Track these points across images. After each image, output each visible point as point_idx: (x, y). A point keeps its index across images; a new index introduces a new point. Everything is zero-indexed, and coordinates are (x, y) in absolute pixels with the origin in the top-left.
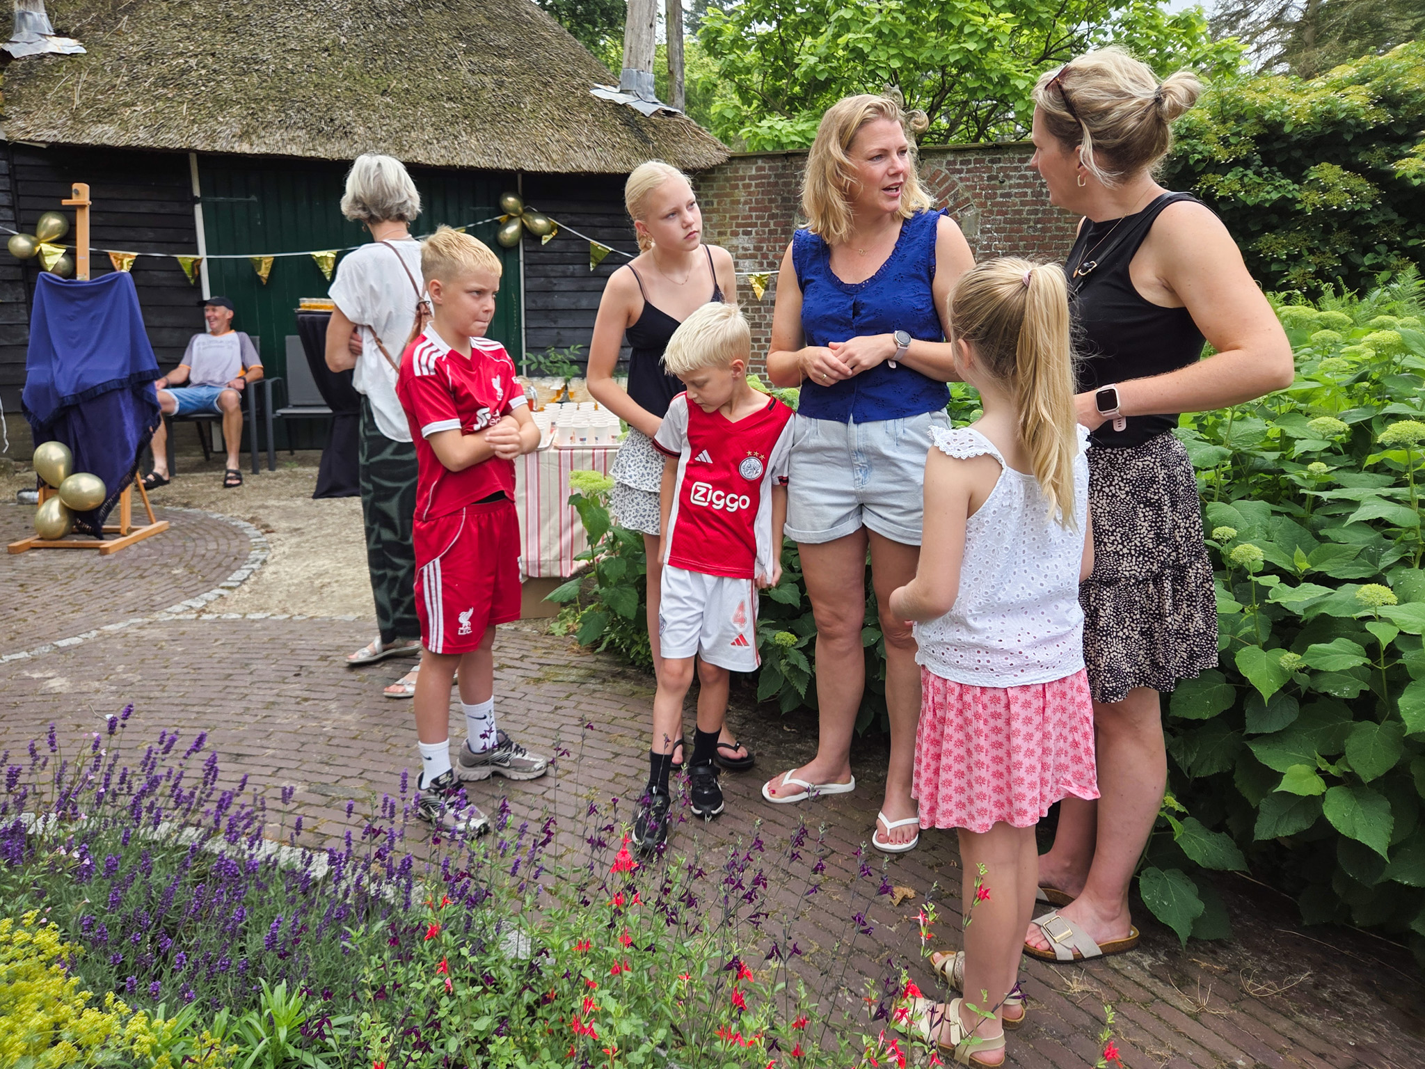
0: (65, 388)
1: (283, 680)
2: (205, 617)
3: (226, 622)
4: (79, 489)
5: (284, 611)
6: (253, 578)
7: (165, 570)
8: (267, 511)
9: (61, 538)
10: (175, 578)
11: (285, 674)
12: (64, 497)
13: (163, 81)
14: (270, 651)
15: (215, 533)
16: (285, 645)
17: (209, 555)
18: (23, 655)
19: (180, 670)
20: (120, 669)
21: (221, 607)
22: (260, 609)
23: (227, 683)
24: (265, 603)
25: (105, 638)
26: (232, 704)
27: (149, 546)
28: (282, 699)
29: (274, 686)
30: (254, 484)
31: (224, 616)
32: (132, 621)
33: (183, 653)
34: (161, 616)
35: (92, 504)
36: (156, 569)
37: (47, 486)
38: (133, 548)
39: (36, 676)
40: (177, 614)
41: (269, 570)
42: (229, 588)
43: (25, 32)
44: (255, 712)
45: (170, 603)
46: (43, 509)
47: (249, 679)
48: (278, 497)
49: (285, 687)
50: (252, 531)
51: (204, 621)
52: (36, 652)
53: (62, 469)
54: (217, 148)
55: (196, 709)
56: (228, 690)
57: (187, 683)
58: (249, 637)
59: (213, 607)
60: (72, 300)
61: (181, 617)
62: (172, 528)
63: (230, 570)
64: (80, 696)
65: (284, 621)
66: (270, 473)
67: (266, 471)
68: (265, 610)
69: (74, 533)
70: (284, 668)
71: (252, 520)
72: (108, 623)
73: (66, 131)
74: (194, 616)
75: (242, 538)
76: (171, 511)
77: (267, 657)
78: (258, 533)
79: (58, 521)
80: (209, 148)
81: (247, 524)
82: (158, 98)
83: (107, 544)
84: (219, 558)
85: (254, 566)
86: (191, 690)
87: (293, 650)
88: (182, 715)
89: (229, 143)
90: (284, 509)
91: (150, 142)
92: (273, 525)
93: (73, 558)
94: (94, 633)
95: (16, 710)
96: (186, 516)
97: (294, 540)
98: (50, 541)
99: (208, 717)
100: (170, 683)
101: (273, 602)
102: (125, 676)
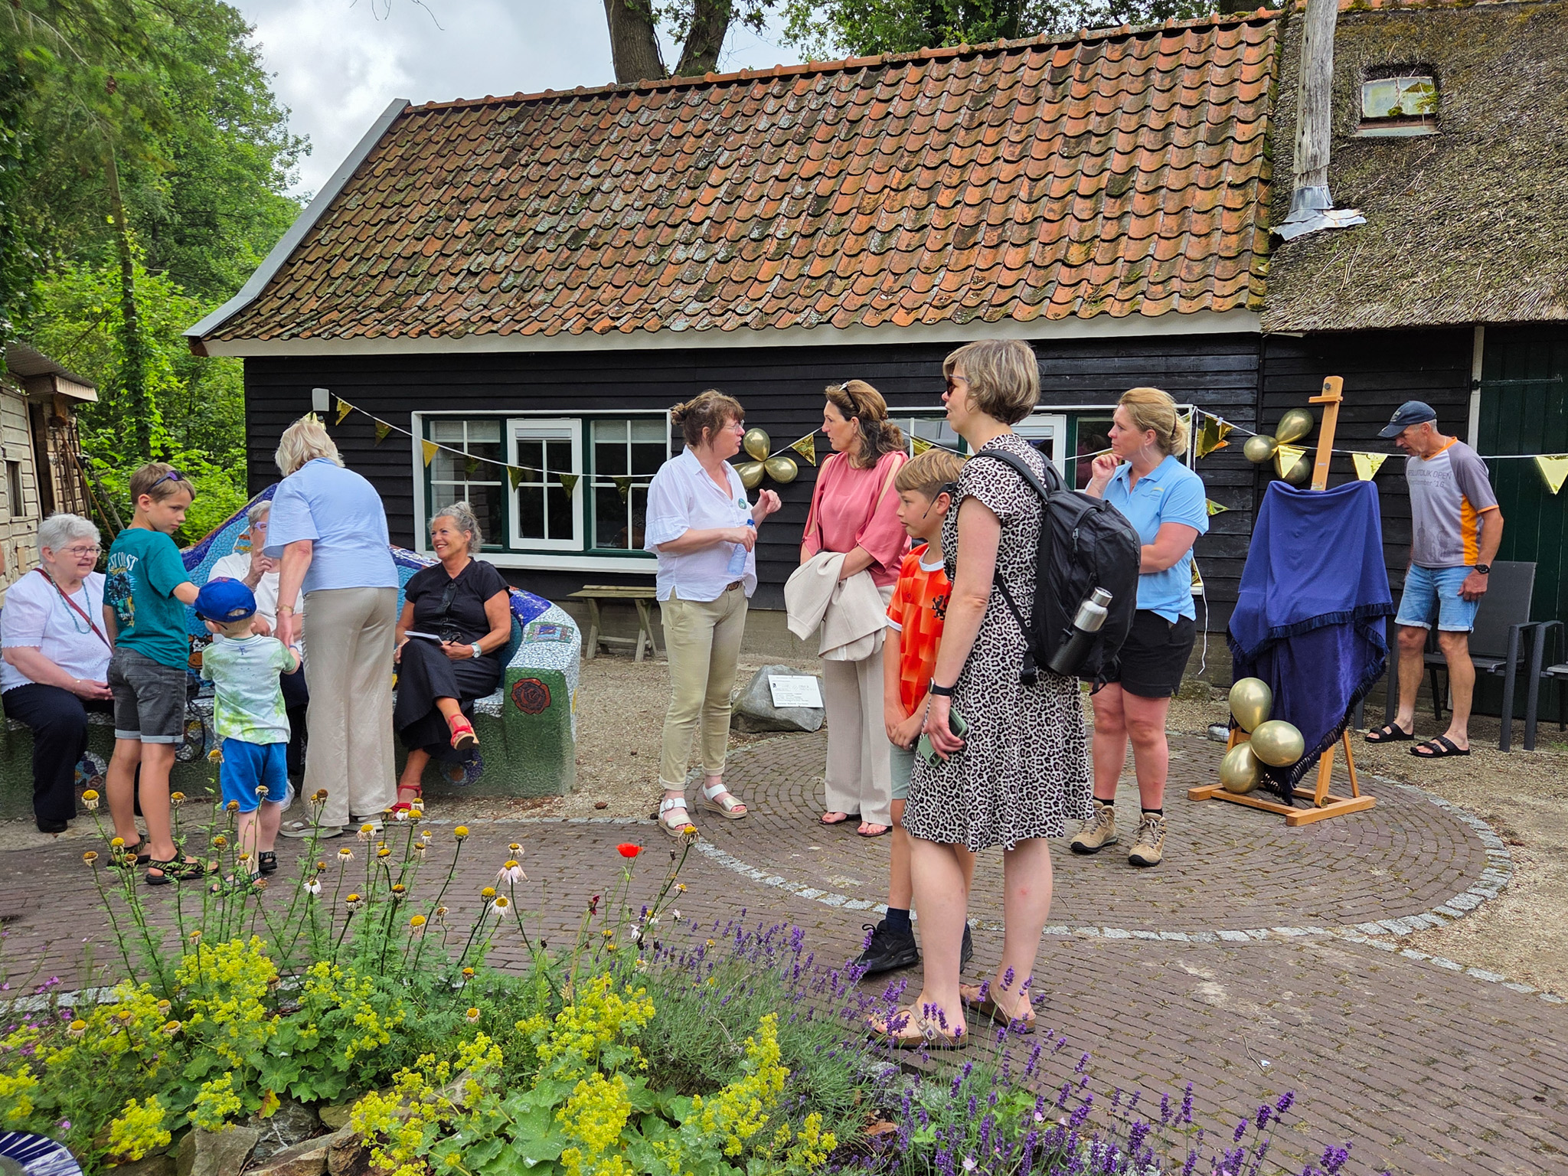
0: (1277, 618)
1: (1515, 1101)
2: (1408, 953)
3: (1437, 970)
4: (1273, 740)
5: (1528, 978)
6: (1483, 912)
7: (1363, 867)
8: (1514, 811)
9: (1245, 793)
10: (1374, 882)
11: (1520, 1090)
12: (1255, 746)
13: (1458, 242)
14: (1500, 1043)
15: (1436, 828)
16: (1523, 1040)
17: (1425, 858)
18: (1181, 936)
19: (1363, 1026)
20: (1288, 995)
21: (1432, 943)
22: (1489, 964)
23: (1429, 1072)
24: (1498, 955)
25: (1278, 944)
26: (1433, 1110)
27: (1346, 826)
28: (1509, 1133)
29: (1500, 1104)
30: (1500, 765)
31: (1435, 960)
32: (1311, 929)
33: (1372, 1000)
34: (1349, 934)
35: (1286, 761)
36: (1351, 861)
37: (1239, 729)
38: (1327, 824)
39: (1191, 971)
40: (1371, 937)
41: (1510, 904)
42: (1447, 917)
43: (1302, 210)
44: (1466, 1138)
45: (1364, 917)
46: (1231, 755)
47: (1462, 1078)
48: (1535, 791)
49: (1518, 1112)
50: (1489, 837)
51: (1407, 960)
52: (1195, 937)
53: (1258, 712)
54: (1517, 317)
55: (1379, 1097)
56: (1429, 1084)
57: (1372, 1051)
58: (1468, 1006)
59: (1420, 940)
60: (1301, 514)
61: (1375, 942)
62: (1380, 808)
63: (1452, 890)
64: (1234, 1019)
65: (1526, 997)
66: (1526, 753)
67: (1518, 749)
68: (1498, 968)
69: (1260, 789)
70: (1518, 1078)
71: (1491, 819)
72: (1284, 924)
73: (1328, 316)
74: (1394, 947)
75: (1472, 843)
76: (1381, 784)
77: (1493, 1050)
78: (1499, 842)
79: (1245, 772)
80: (1505, 318)
81: (1483, 824)
82: (1446, 264)
83: (1297, 813)
84: (1438, 867)
85: (1488, 893)
86: (1375, 1063)
87: (1535, 1053)
88: (1357, 1099)
89: (1533, 307)
90: (1543, 812)
91: (1428, 319)
92: (1523, 833)
93: (1255, 822)
94: (1264, 932)
95: (1162, 1012)
96: (1400, 794)
97: (1553, 866)
98: (1232, 794)
99: (1397, 1118)
100: (1348, 1041)
101: (1511, 957)
102: (1292, 1009)
